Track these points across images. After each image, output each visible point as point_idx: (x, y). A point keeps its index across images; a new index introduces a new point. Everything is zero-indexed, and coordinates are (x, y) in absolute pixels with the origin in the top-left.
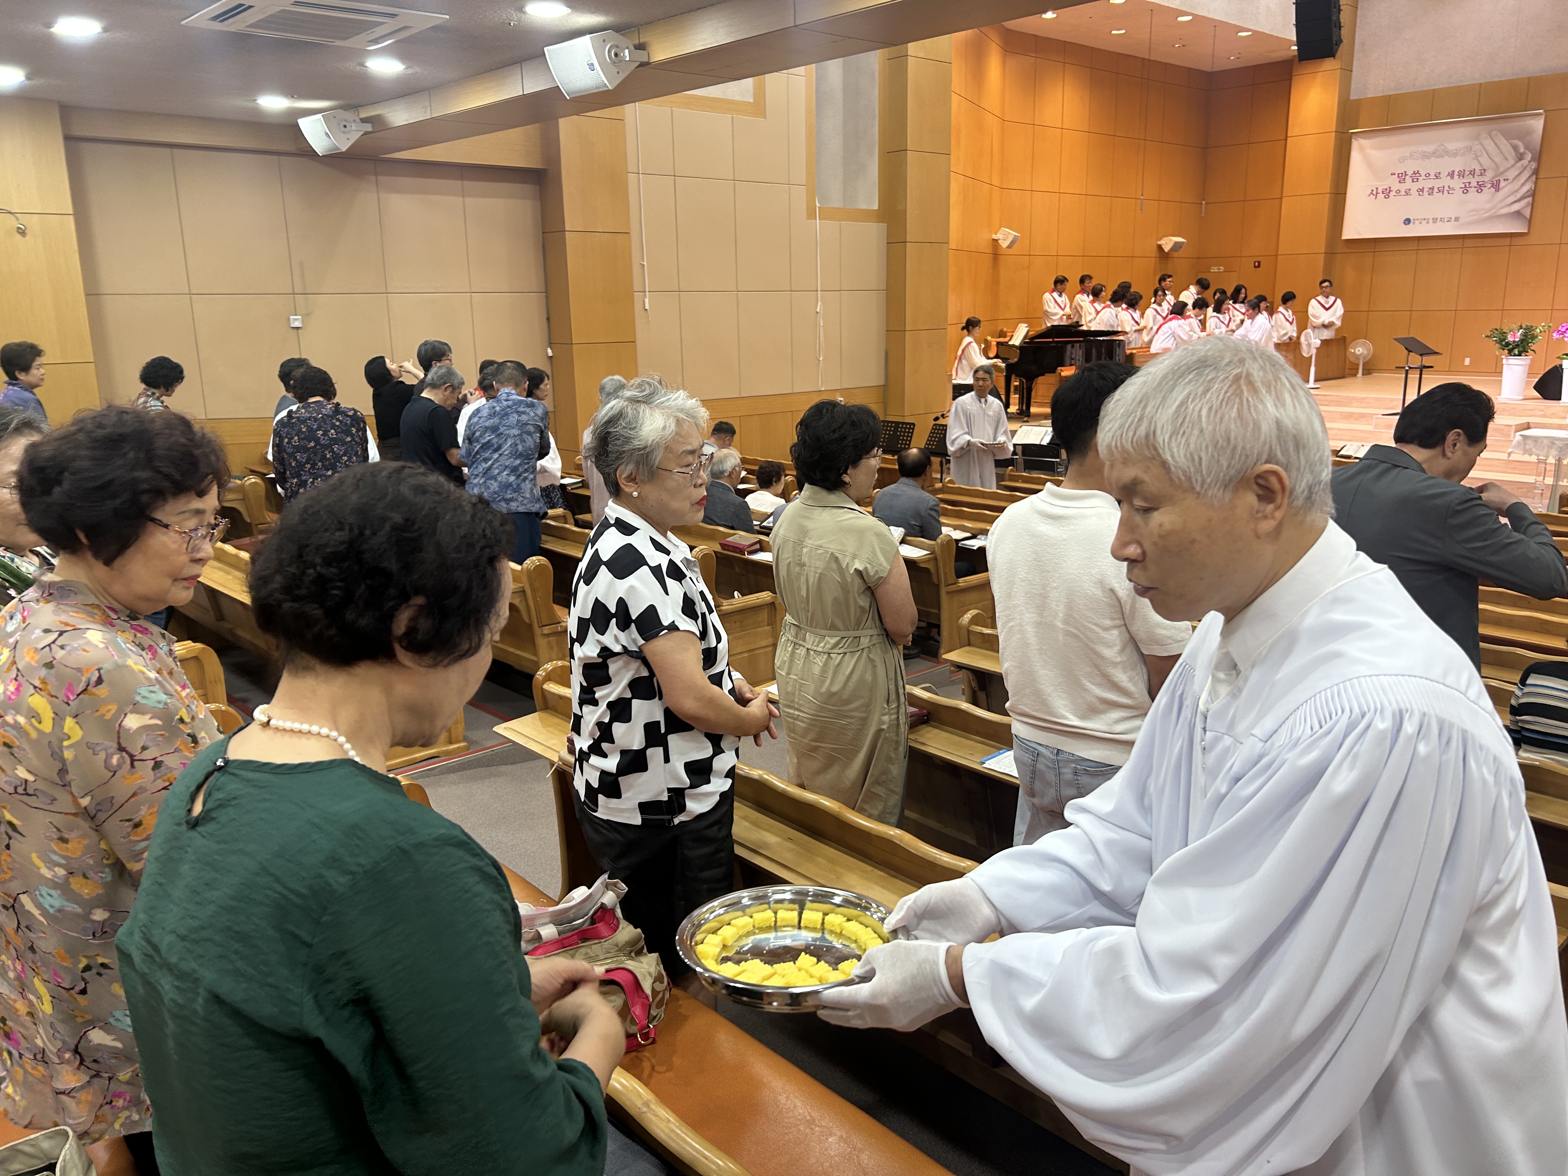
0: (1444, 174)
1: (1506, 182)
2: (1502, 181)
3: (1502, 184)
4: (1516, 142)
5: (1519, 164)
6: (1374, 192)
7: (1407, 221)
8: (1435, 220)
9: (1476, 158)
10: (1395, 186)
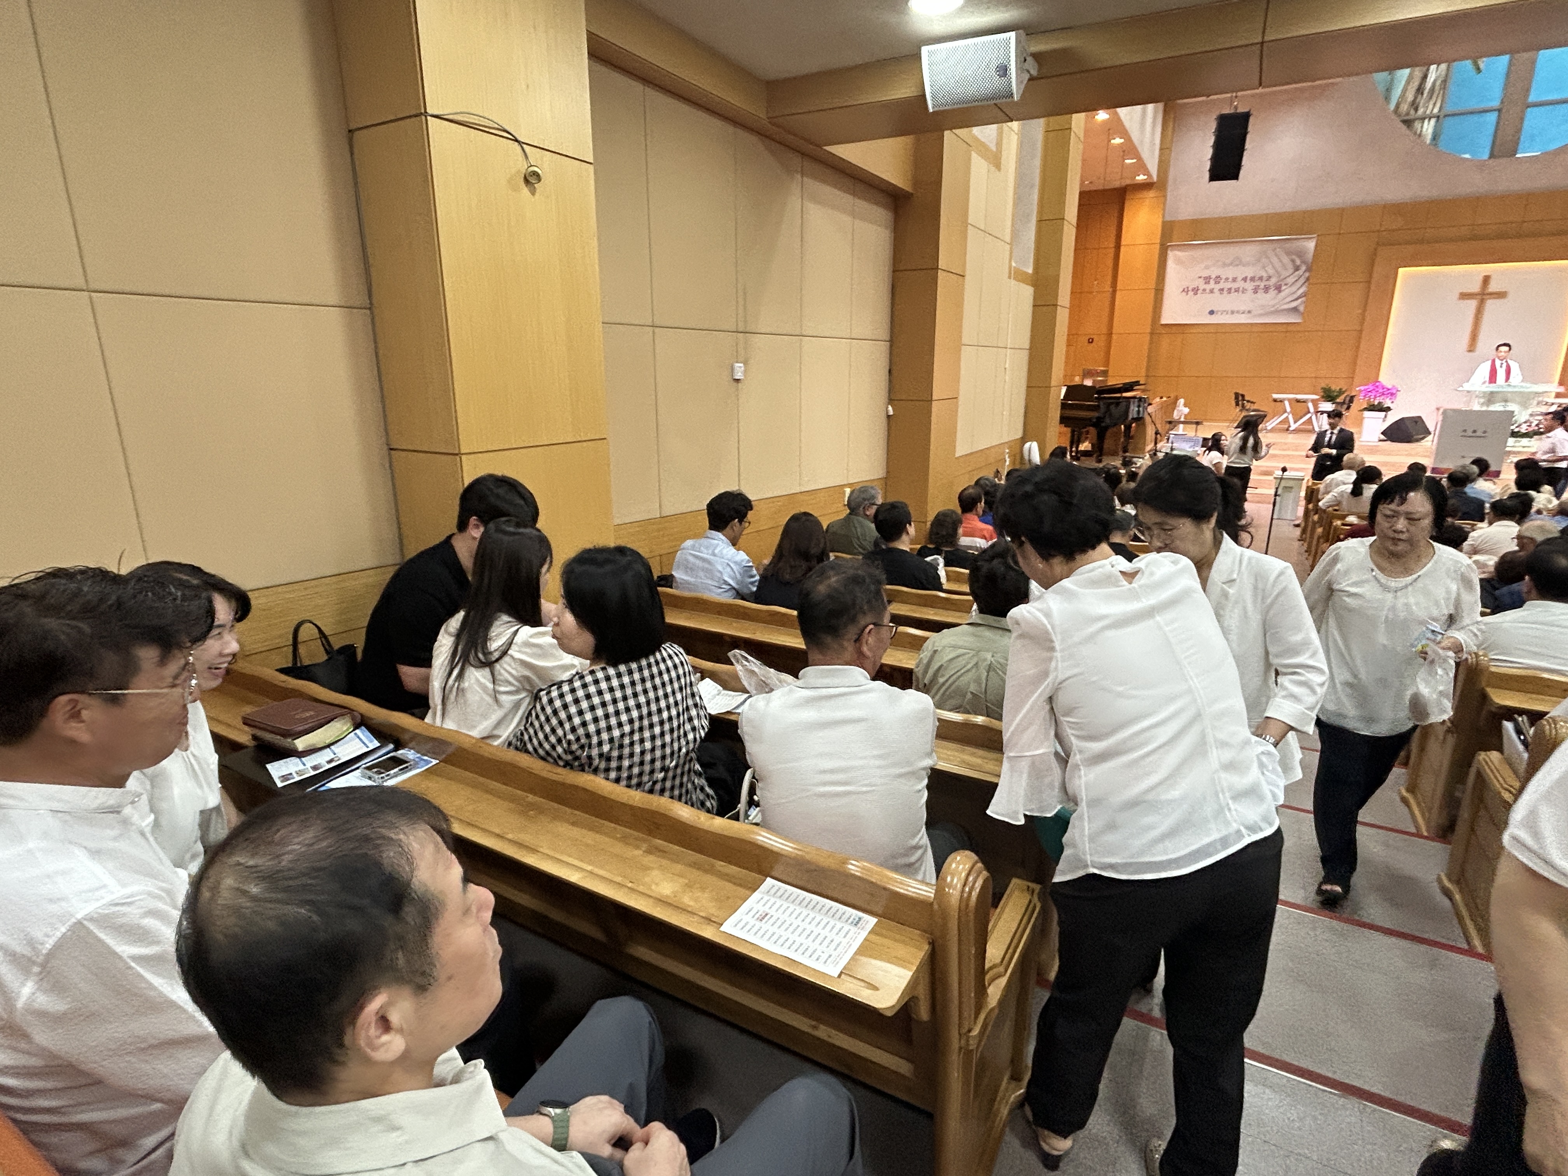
0: (1239, 279)
1: (1286, 286)
2: (1283, 285)
3: (1283, 288)
4: (1294, 257)
5: (1297, 273)
7: (1212, 312)
8: (1233, 312)
9: (1264, 267)
10: (1202, 286)
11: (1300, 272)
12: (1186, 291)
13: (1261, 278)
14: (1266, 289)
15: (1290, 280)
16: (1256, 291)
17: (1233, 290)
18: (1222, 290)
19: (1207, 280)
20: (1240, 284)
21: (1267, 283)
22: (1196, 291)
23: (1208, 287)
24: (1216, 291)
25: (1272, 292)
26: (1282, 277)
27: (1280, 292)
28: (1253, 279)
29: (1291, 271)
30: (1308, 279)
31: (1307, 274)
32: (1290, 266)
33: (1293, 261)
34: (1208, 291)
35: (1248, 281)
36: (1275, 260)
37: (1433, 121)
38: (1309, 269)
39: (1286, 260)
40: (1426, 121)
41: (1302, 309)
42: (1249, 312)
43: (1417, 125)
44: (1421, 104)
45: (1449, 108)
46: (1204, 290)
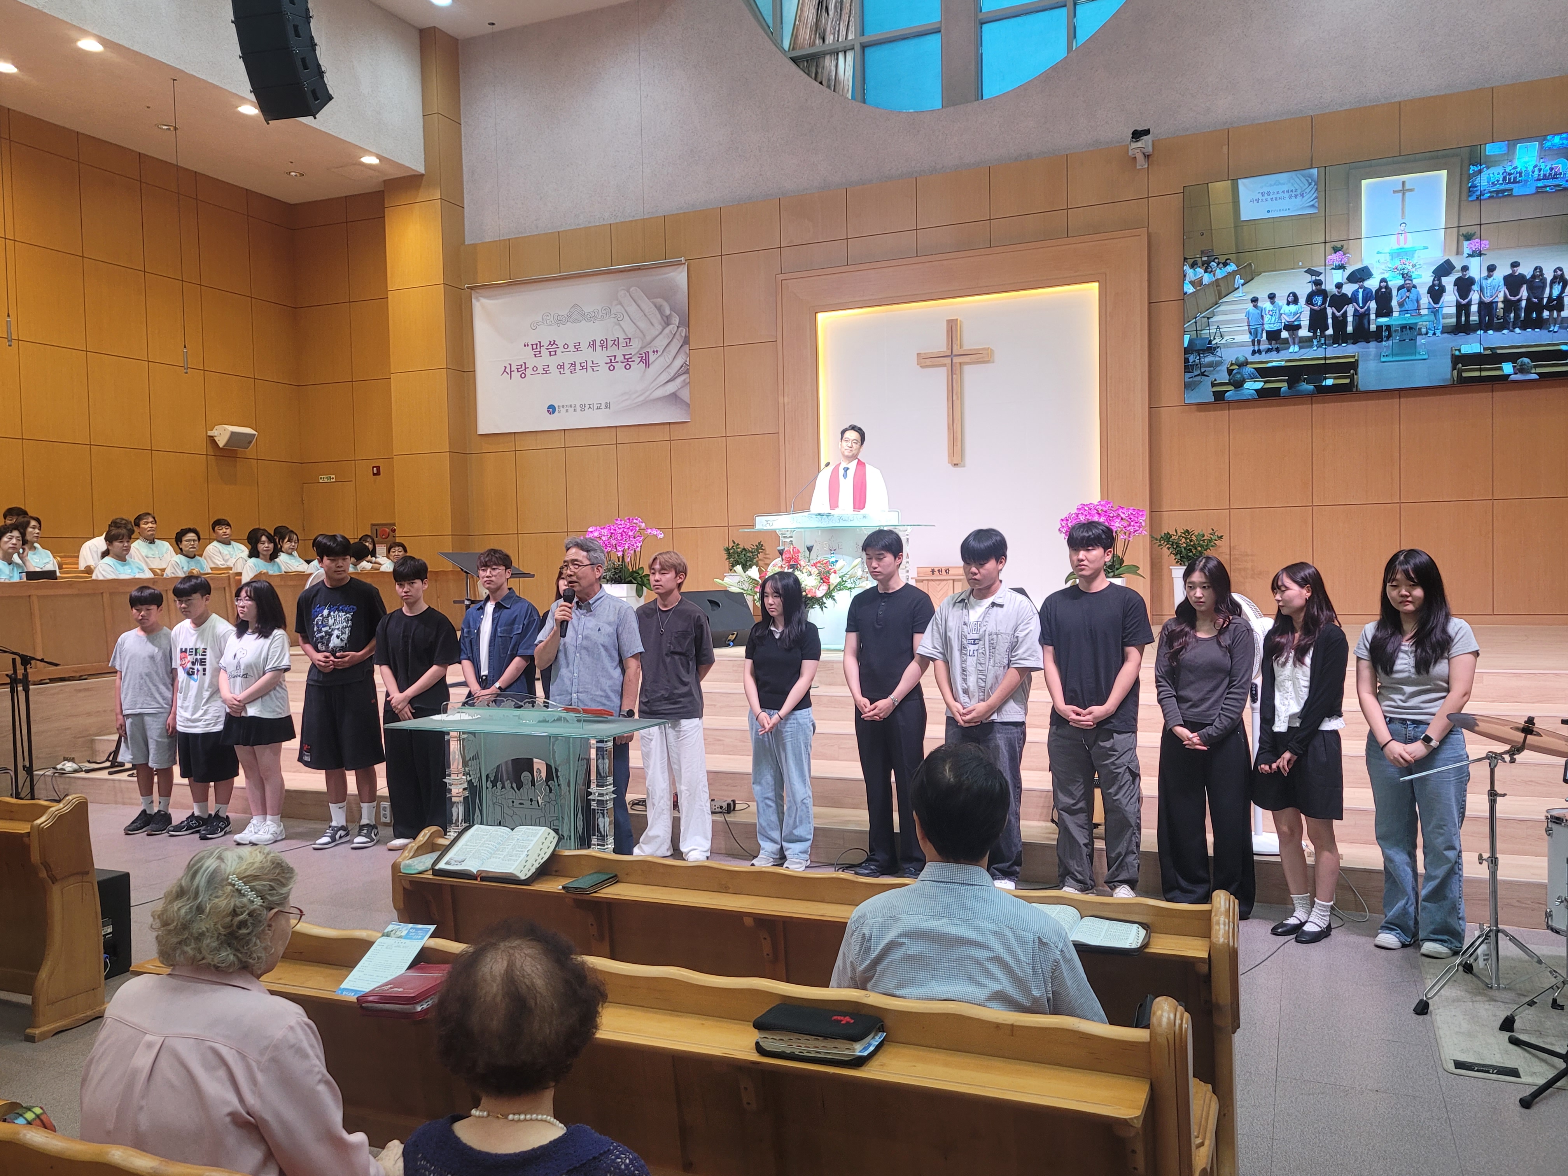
1: (656, 356)
2: (651, 354)
3: (652, 357)
4: (659, 301)
5: (667, 331)
7: (552, 409)
8: (583, 407)
9: (617, 322)
10: (531, 362)
11: (673, 328)
12: (508, 371)
13: (616, 343)
14: (627, 361)
15: (660, 343)
16: (612, 368)
17: (578, 367)
18: (562, 366)
19: (536, 348)
20: (586, 354)
21: (626, 351)
22: (522, 369)
23: (540, 362)
24: (553, 369)
25: (637, 367)
26: (648, 338)
27: (647, 365)
28: (604, 345)
29: (659, 328)
30: (686, 341)
31: (683, 331)
32: (657, 319)
33: (659, 309)
34: (540, 370)
35: (598, 349)
36: (632, 309)
37: (850, 56)
38: (686, 322)
39: (647, 305)
40: (841, 56)
41: (685, 395)
42: (607, 406)
43: (829, 62)
44: (828, 29)
45: (872, 33)
46: (536, 368)
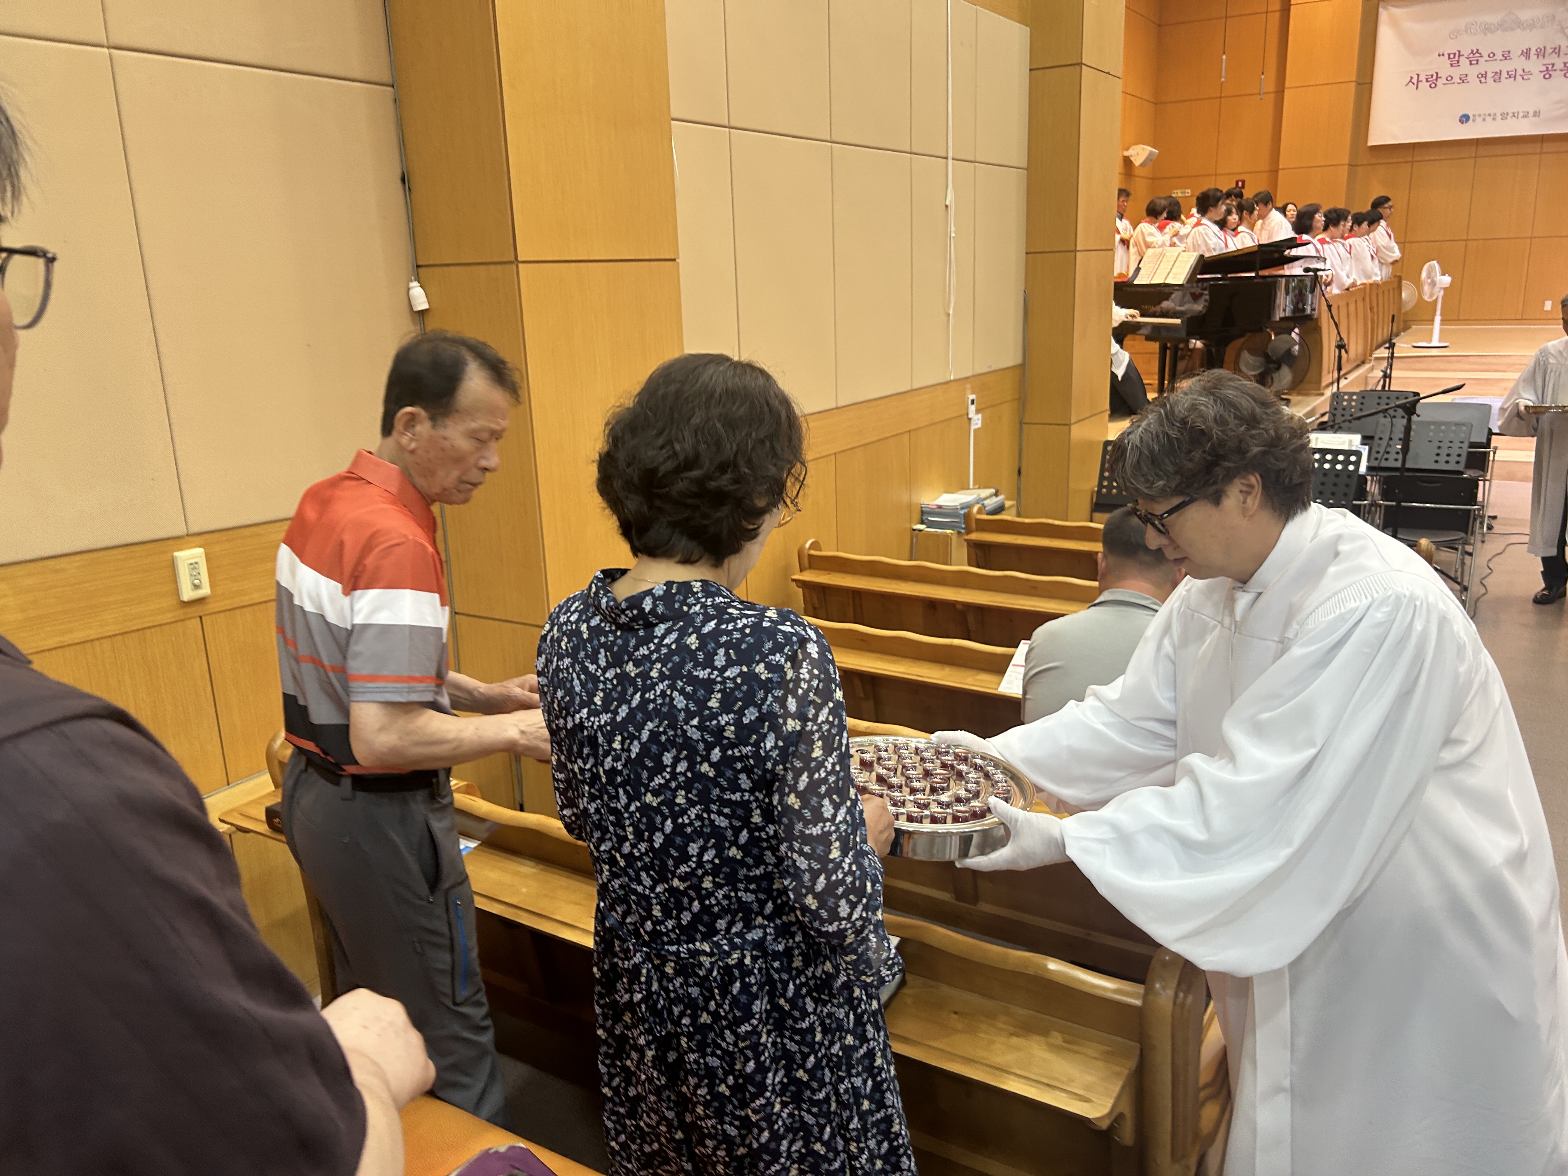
0: (1516, 53)
6: (1415, 80)
7: (1464, 119)
8: (1504, 116)
9: (1562, 30)
10: (1445, 71)
12: (1415, 82)
13: (1557, 50)
16: (1547, 74)
17: (1504, 75)
18: (1485, 75)
19: (1455, 59)
20: (1518, 63)
22: (1433, 80)
23: (1456, 72)
24: (1472, 77)
28: (1541, 53)
34: (1456, 79)
35: (1533, 57)
42: (1537, 114)
46: (1449, 78)
